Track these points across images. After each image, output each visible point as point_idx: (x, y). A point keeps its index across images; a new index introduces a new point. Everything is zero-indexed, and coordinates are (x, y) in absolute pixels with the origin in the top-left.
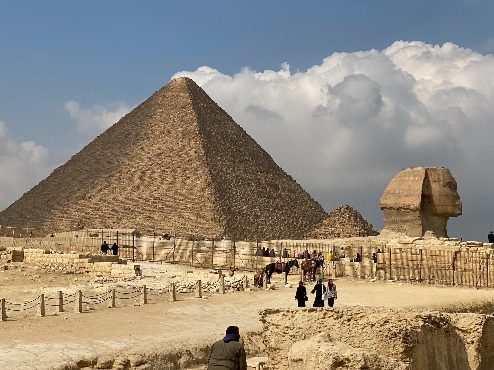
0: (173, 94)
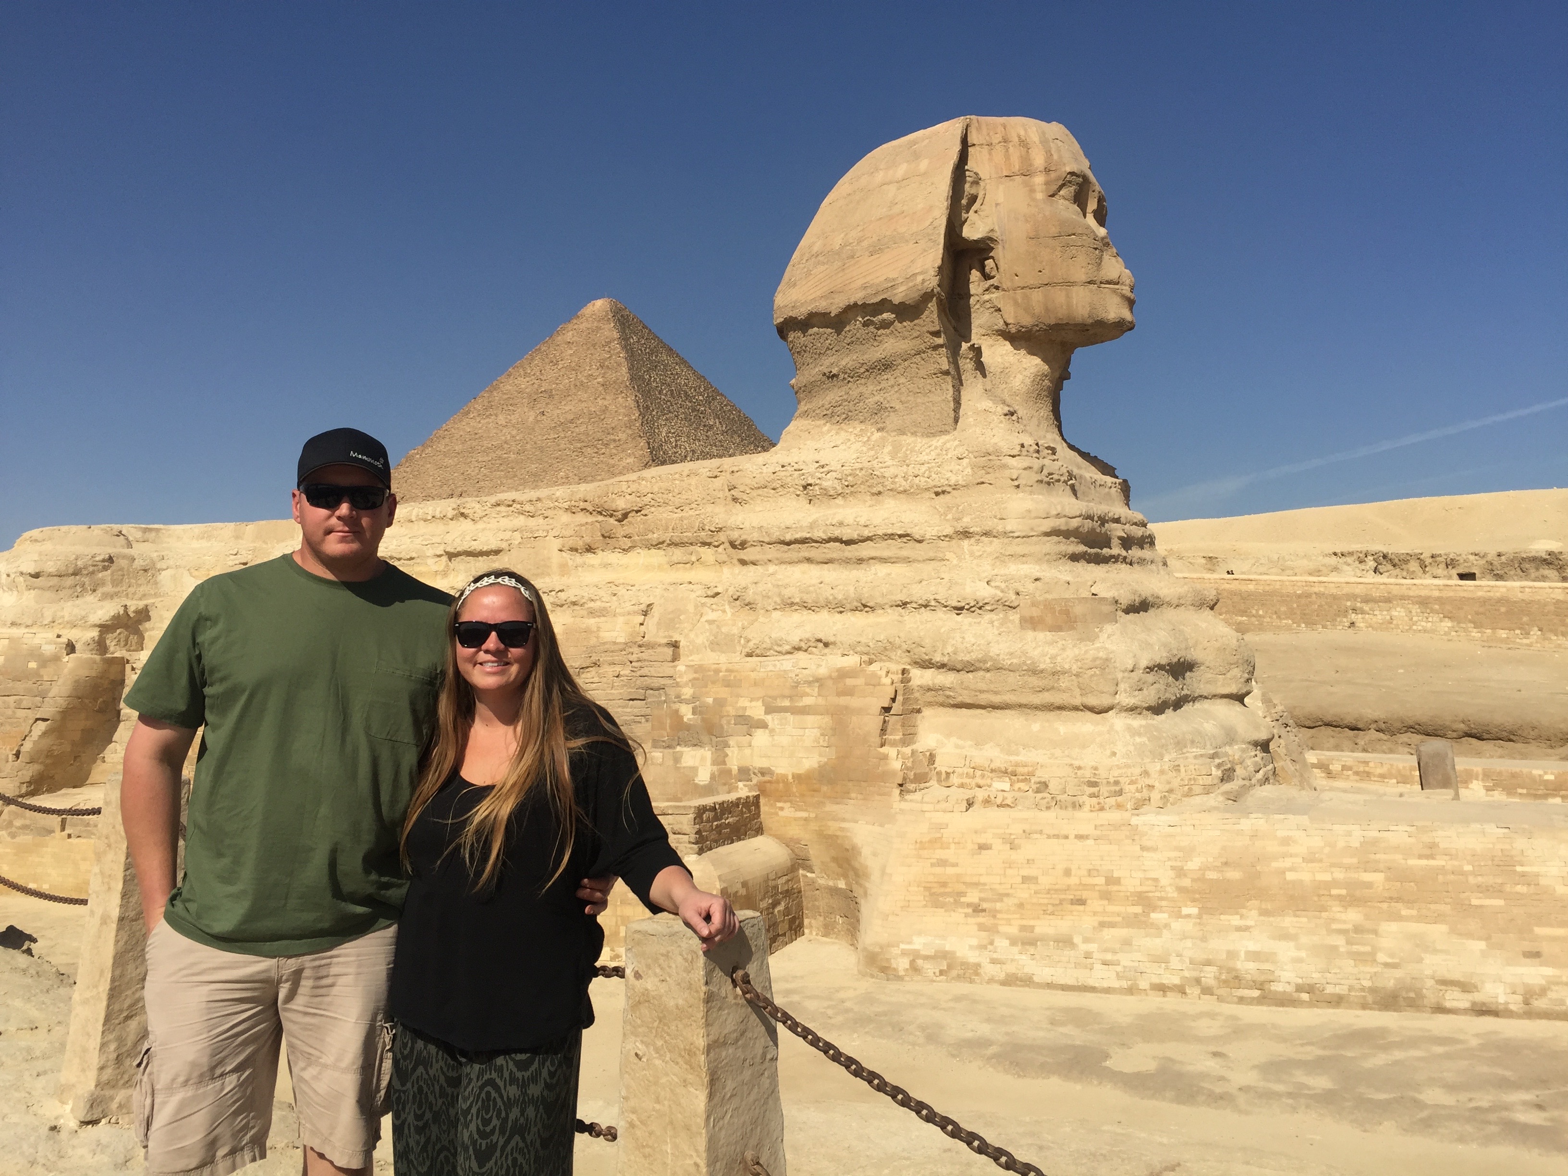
0: (589, 326)
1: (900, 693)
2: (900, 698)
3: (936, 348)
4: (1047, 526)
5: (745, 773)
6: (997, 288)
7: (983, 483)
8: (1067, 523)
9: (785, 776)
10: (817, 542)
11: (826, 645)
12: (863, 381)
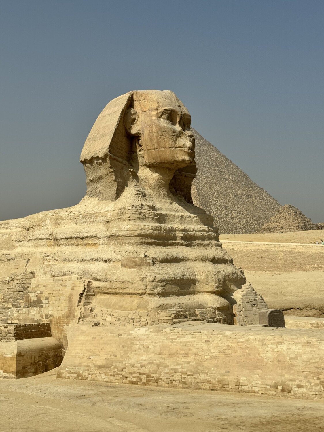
1: (86, 289)
2: (86, 291)
3: (111, 172)
4: (136, 233)
5: (47, 316)
6: (143, 150)
7: (119, 219)
8: (145, 232)
9: (56, 317)
10: (74, 238)
11: (72, 273)
12: (97, 183)
